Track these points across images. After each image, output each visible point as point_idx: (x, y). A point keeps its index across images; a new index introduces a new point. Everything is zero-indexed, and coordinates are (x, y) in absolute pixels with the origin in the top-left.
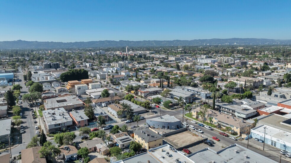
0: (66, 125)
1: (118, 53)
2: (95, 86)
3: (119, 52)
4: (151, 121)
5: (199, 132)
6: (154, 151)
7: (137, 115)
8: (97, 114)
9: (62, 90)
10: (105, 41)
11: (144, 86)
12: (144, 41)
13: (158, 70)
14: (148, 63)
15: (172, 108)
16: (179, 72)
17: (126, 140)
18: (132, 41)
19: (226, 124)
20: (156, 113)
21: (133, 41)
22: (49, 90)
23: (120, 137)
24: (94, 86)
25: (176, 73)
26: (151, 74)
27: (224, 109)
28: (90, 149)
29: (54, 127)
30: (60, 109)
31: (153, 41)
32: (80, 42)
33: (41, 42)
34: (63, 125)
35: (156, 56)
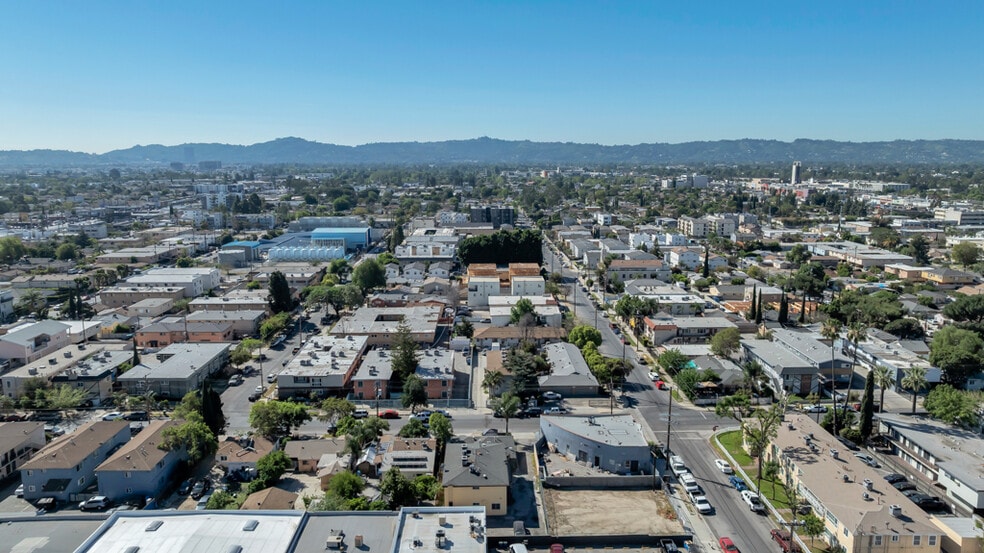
0: (325, 384)
1: (755, 184)
2: (525, 285)
3: (759, 180)
4: (549, 425)
5: (697, 506)
6: (420, 516)
7: (558, 398)
8: (426, 369)
9: (437, 287)
10: (743, 140)
11: (692, 305)
12: (899, 143)
13: (831, 253)
14: (821, 225)
15: (703, 401)
16: (909, 272)
17: (407, 463)
18: (847, 141)
19: (819, 502)
20: (630, 406)
21: (849, 144)
22: (407, 284)
23: (406, 449)
24: (522, 285)
25: (892, 272)
26: (789, 267)
27: (907, 442)
28: (305, 462)
29: (292, 384)
30: (354, 337)
31: (936, 142)
32: (657, 145)
33: (538, 144)
34: (317, 383)
35: (894, 201)
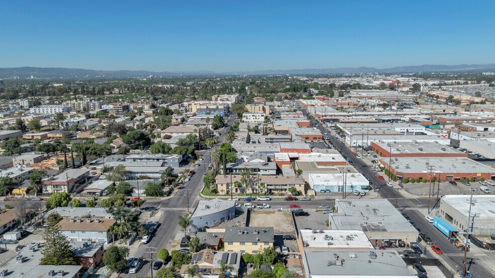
4: (201, 218)
5: (265, 207)
19: (282, 185)
